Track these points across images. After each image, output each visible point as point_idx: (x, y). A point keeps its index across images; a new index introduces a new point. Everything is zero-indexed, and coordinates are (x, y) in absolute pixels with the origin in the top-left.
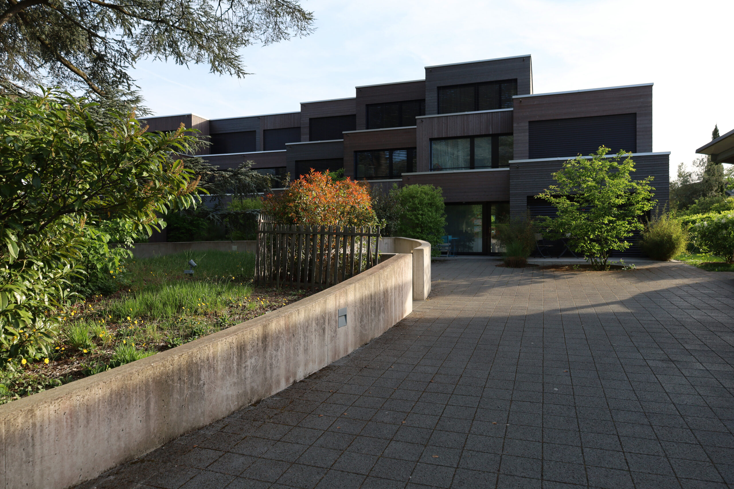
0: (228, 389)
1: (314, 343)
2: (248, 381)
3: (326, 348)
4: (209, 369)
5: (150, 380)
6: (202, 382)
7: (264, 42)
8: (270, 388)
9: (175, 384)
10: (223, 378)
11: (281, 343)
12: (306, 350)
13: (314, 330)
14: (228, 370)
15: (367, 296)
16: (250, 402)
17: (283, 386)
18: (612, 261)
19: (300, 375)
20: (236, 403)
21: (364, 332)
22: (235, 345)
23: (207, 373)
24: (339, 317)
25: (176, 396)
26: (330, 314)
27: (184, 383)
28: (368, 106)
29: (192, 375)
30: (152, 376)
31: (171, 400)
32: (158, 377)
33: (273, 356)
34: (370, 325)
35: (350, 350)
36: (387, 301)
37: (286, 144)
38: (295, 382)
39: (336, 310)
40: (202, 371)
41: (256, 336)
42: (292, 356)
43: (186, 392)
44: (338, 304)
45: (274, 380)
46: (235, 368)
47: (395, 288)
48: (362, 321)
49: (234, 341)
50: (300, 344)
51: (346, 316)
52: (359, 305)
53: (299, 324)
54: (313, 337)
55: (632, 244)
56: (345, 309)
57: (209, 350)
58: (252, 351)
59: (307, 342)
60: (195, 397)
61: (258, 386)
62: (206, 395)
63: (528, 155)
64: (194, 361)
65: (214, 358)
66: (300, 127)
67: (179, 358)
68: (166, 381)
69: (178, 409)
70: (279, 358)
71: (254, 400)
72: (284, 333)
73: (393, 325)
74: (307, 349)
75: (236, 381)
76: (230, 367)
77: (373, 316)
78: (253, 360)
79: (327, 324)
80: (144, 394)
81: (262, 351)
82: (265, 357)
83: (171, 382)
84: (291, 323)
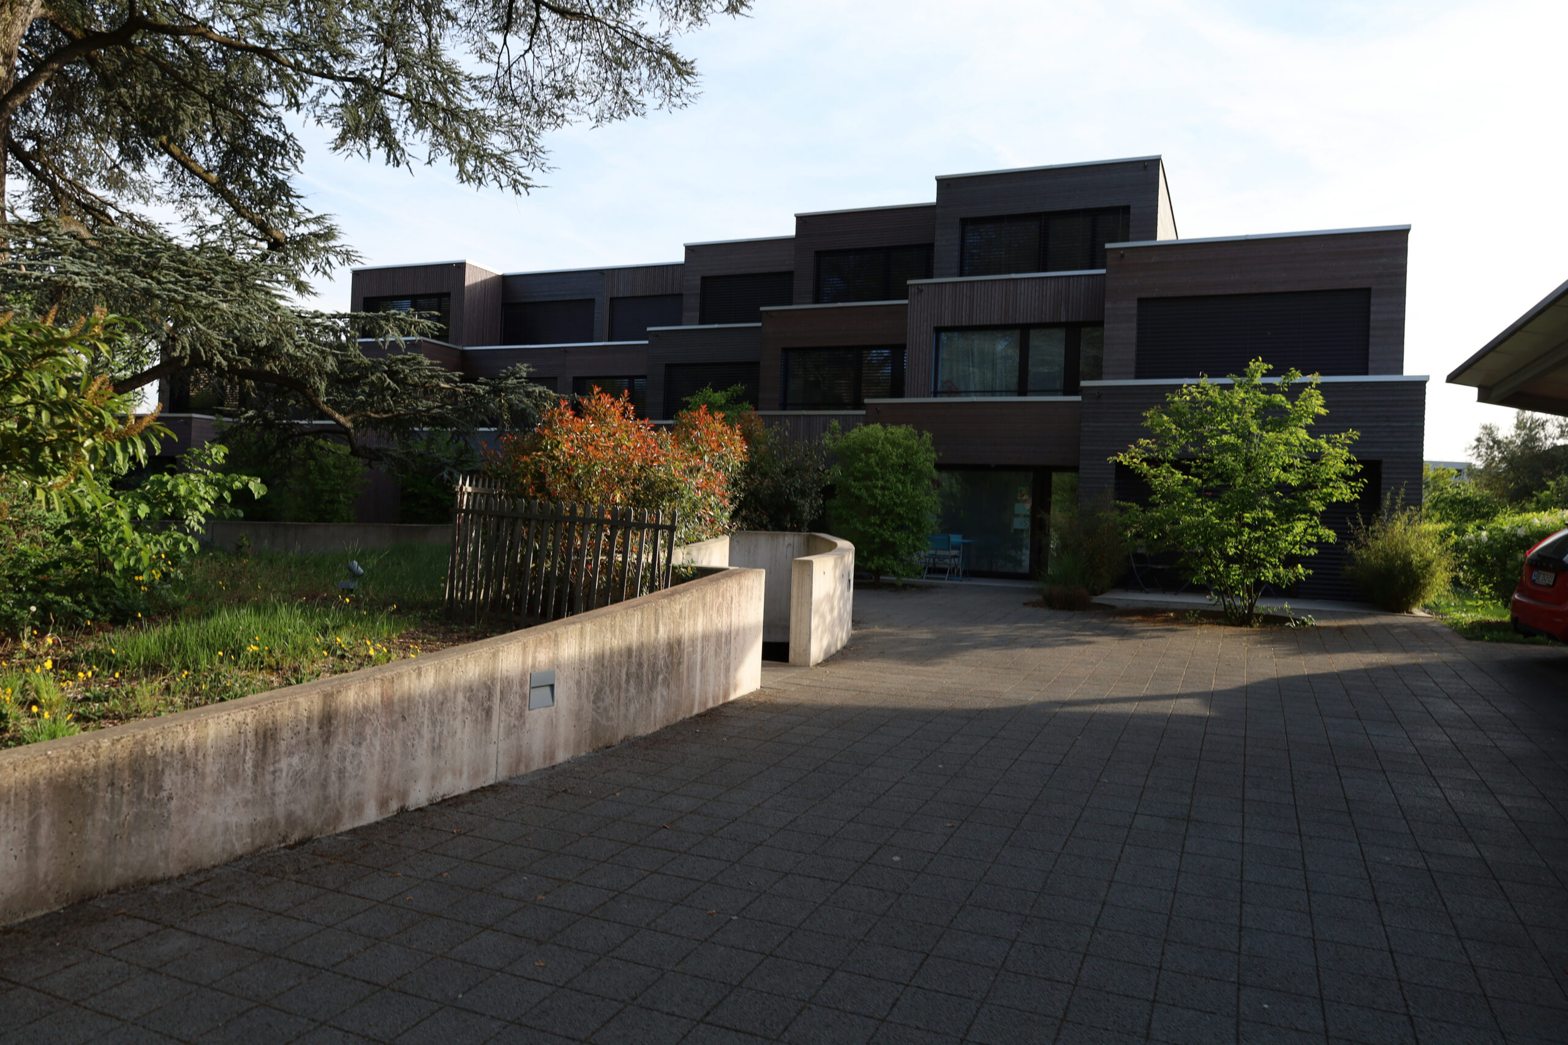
0: (229, 810)
1: (459, 735)
2: (280, 801)
3: (492, 749)
4: (183, 771)
5: (42, 781)
6: (165, 794)
7: (594, 120)
8: (338, 817)
9: (101, 794)
10: (217, 790)
11: (368, 731)
12: (436, 749)
13: (460, 710)
14: (232, 776)
15: (616, 648)
16: (284, 840)
17: (371, 815)
18: (1265, 606)
19: (419, 796)
20: (249, 840)
21: (604, 722)
22: (250, 728)
23: (180, 777)
24: (531, 688)
25: (101, 816)
26: (507, 682)
27: (123, 793)
28: (819, 254)
29: (142, 778)
30: (47, 773)
31: (90, 823)
32: (59, 776)
33: (349, 754)
34: (622, 708)
35: (561, 757)
36: (679, 663)
37: (649, 329)
38: (403, 810)
39: (524, 674)
40: (167, 772)
41: (305, 714)
42: (398, 757)
43: (125, 809)
44: (530, 662)
45: (347, 802)
46: (250, 773)
47: (706, 638)
48: (598, 697)
49: (249, 720)
50: (421, 736)
51: (552, 686)
52: (591, 667)
53: (420, 696)
54: (458, 724)
55: (1311, 572)
56: (551, 673)
57: (186, 732)
58: (294, 742)
59: (441, 733)
60: (146, 820)
61: (304, 811)
62: (174, 819)
63: (1133, 369)
64: (149, 753)
65: (197, 749)
66: (681, 295)
67: (113, 744)
68: (80, 786)
69: (105, 841)
70: (363, 759)
71: (295, 837)
72: (379, 711)
73: (696, 711)
74: (440, 746)
75: (250, 797)
76: (236, 770)
77: (633, 691)
78: (295, 760)
79: (496, 700)
80: (27, 806)
81: (319, 743)
82: (327, 757)
83: (90, 790)
84: (398, 694)
